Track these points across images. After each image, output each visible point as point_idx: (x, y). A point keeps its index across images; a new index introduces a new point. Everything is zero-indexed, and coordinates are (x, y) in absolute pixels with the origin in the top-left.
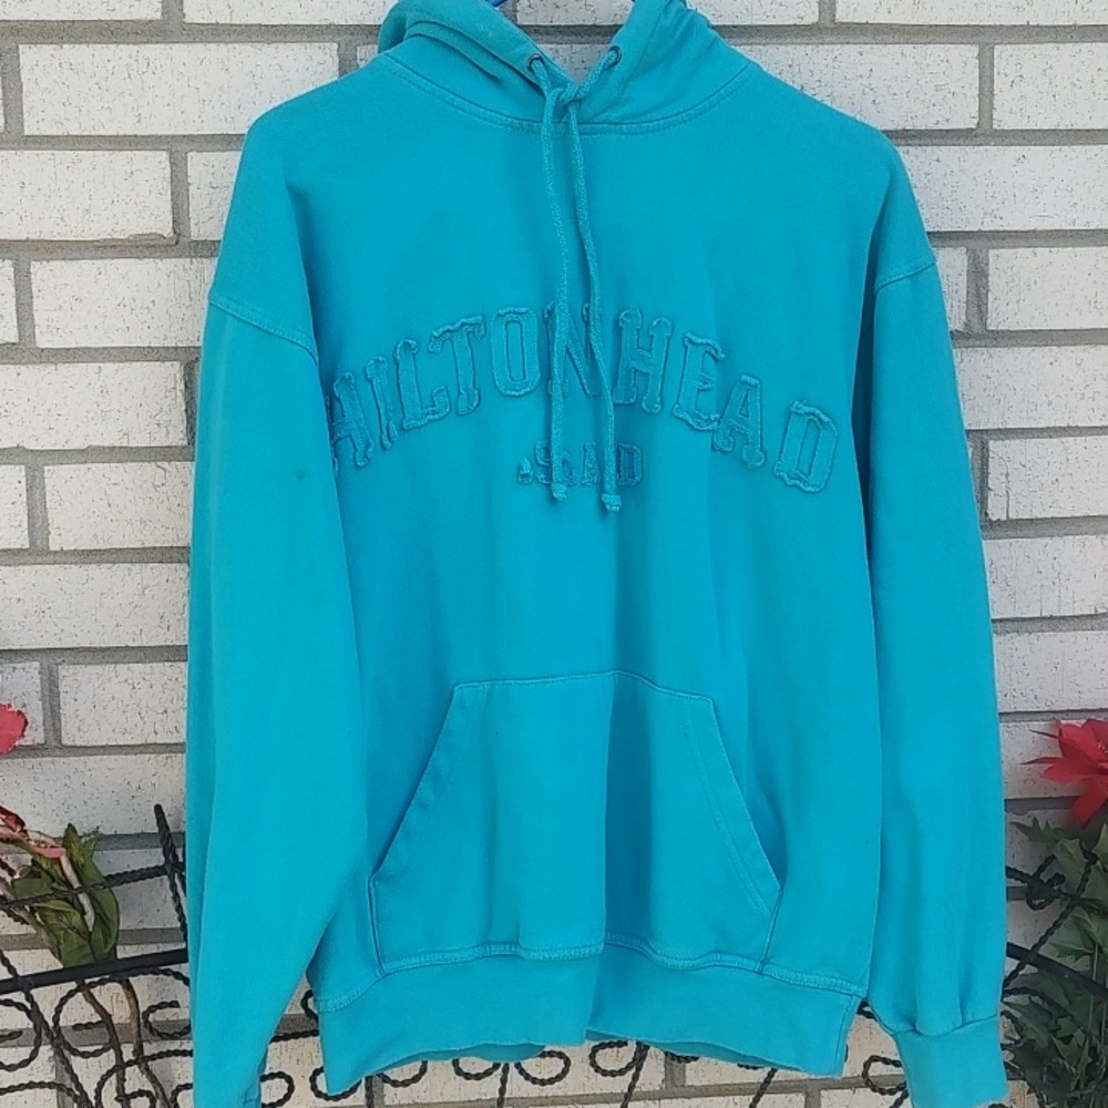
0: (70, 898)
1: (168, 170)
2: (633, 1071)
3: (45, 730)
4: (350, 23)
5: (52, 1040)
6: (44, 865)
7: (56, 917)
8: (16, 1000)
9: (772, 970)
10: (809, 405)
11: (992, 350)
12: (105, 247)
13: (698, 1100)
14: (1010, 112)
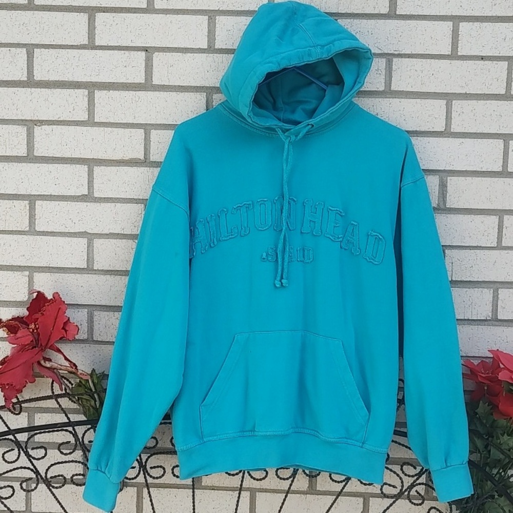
0: (91, 395)
1: (144, 136)
2: (292, 479)
3: (88, 334)
4: (211, 86)
5: (81, 445)
6: (83, 383)
7: (86, 402)
8: (69, 430)
9: (366, 446)
11: (447, 215)
12: (120, 162)
13: (321, 496)
14: (458, 125)
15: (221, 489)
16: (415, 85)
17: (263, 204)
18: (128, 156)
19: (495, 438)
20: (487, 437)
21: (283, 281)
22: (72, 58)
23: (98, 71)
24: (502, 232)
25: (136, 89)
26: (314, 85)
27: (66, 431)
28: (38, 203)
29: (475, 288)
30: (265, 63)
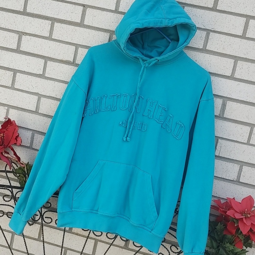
0: (25, 175)
1: (75, 50)
2: (114, 239)
3: (30, 144)
7: (22, 178)
8: (10, 190)
9: (152, 232)
10: (181, 123)
11: (224, 121)
12: (61, 61)
13: (130, 251)
14: (238, 75)
15: (81, 235)
16: (219, 49)
17: (125, 96)
18: (65, 59)
19: (223, 243)
20: (220, 242)
21: (128, 138)
22: (47, 4)
23: (58, 13)
24: (251, 136)
25: (76, 25)
26: (165, 39)
27: (8, 190)
28: (18, 74)
29: (231, 162)
30: (136, 23)
